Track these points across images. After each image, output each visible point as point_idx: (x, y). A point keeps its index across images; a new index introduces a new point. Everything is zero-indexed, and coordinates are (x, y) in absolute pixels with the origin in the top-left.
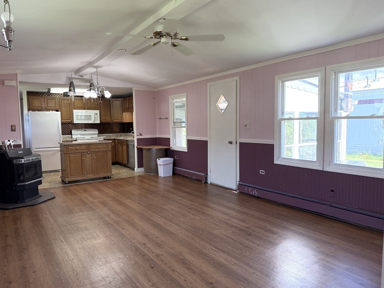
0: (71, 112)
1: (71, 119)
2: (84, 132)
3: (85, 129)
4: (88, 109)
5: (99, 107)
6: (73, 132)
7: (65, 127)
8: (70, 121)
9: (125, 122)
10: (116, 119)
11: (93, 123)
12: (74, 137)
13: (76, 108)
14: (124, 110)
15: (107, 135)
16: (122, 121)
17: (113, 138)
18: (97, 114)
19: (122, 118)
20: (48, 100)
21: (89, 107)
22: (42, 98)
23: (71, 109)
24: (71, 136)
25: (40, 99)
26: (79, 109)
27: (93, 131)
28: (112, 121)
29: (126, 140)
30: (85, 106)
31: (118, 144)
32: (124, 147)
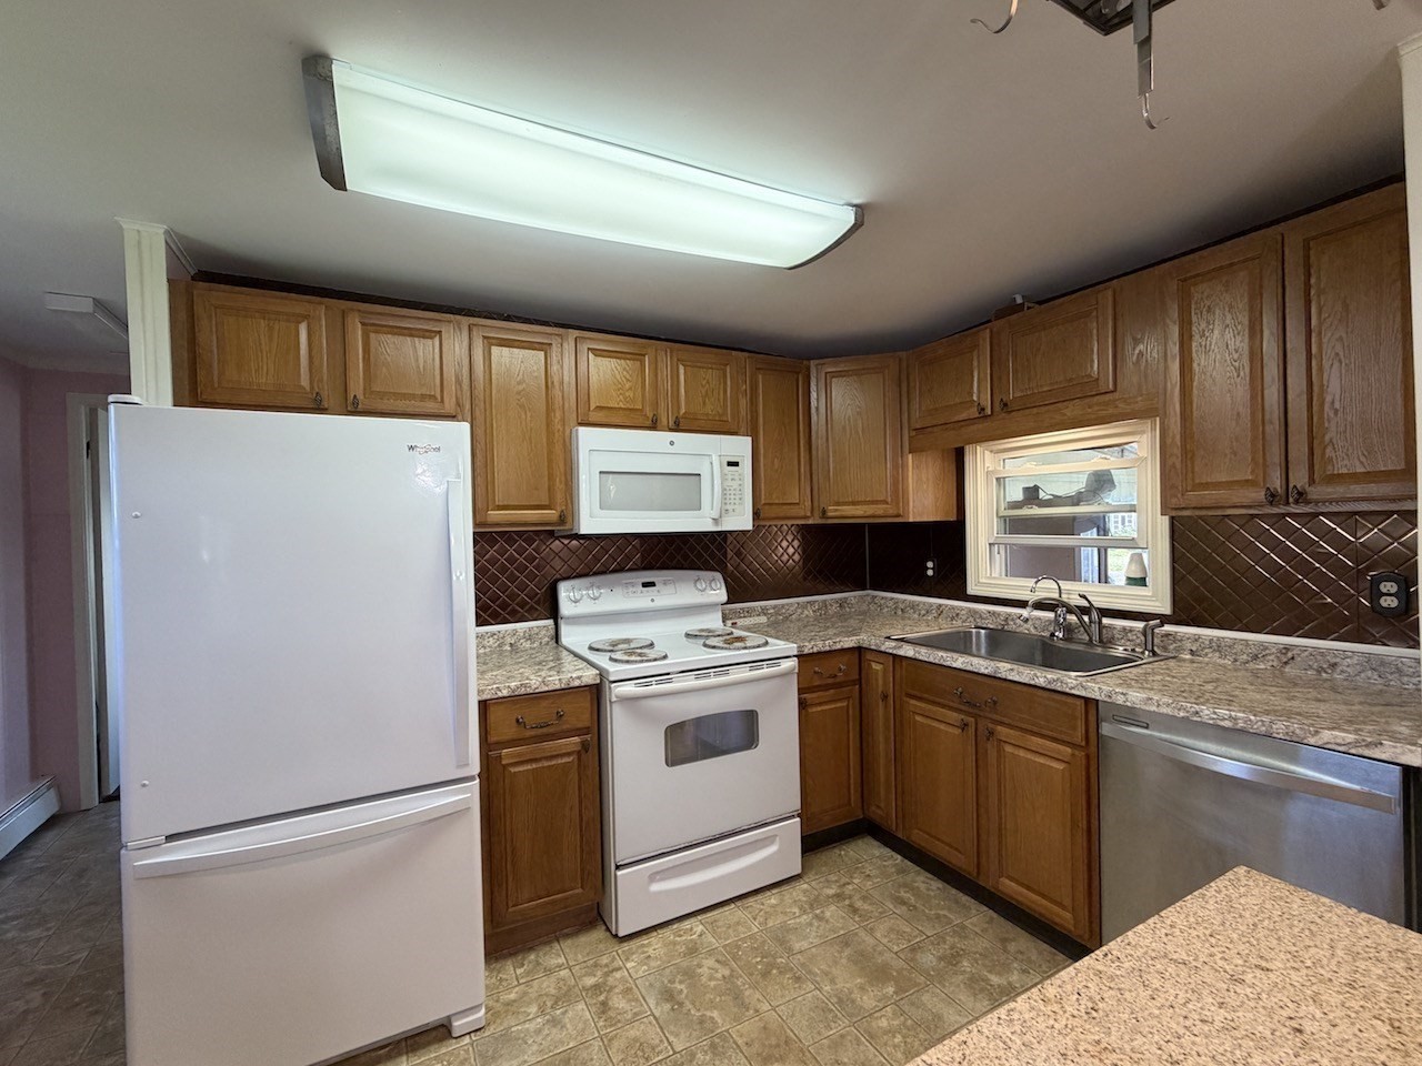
0: (558, 449)
1: (559, 497)
2: (641, 600)
3: (648, 576)
4: (677, 427)
5: (743, 413)
6: (571, 597)
7: (511, 560)
8: (551, 514)
9: (918, 520)
10: (853, 503)
11: (709, 527)
12: (572, 637)
13: (594, 417)
14: (914, 433)
15: (772, 611)
16: (898, 516)
17: (849, 642)
18: (736, 464)
19: (898, 492)
20: (372, 335)
21: (683, 411)
22: (321, 310)
23: (563, 420)
24: (552, 632)
25: (306, 317)
26: (618, 422)
27: (697, 589)
28: (824, 512)
29: (1083, 701)
30: (656, 404)
31: (913, 702)
32: (1022, 753)
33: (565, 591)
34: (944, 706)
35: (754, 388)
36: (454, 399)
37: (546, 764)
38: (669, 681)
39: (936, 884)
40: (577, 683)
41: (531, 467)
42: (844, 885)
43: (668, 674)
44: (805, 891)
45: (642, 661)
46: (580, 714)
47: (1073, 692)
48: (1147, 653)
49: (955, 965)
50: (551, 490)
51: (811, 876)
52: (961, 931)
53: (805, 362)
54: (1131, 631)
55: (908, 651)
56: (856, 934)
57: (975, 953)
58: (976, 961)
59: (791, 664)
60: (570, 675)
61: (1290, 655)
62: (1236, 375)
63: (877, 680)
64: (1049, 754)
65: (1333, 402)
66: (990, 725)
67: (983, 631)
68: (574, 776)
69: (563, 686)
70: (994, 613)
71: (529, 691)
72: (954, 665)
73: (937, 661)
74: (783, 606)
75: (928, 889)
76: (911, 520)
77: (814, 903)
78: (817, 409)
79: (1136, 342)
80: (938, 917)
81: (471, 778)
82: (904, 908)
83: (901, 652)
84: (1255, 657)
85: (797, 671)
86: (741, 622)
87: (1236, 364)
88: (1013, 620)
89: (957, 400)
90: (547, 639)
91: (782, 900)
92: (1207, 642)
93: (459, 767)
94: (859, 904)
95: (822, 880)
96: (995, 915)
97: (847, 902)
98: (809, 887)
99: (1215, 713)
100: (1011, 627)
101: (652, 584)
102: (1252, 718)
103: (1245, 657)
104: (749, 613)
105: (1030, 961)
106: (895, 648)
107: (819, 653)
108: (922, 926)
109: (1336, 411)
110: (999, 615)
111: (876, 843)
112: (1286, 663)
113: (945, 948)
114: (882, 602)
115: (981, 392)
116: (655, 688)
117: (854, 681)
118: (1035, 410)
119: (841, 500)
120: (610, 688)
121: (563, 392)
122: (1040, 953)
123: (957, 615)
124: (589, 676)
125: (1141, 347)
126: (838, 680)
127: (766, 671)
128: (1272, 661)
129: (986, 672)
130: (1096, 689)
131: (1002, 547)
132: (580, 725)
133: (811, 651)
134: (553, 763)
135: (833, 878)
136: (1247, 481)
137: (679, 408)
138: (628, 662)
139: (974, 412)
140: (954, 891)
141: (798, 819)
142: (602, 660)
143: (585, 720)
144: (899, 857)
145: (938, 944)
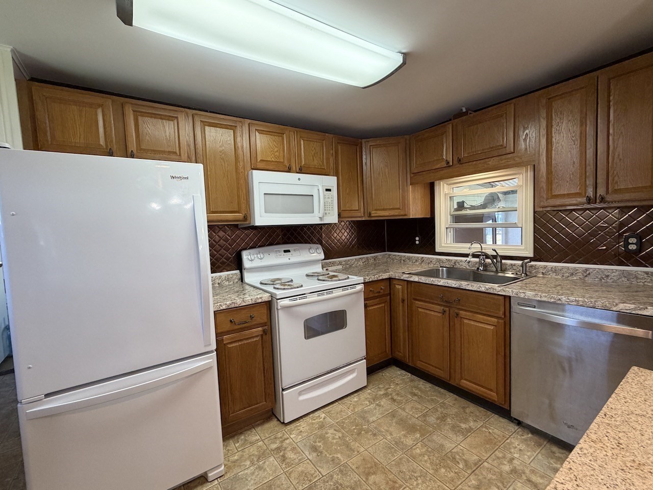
0: (242, 181)
1: (243, 206)
2: (284, 259)
3: (287, 247)
4: (301, 171)
5: (332, 165)
6: (249, 258)
8: (240, 216)
9: (414, 217)
10: (384, 210)
11: (318, 222)
12: (249, 278)
13: (260, 165)
14: (412, 175)
15: (344, 263)
16: (405, 215)
17: (385, 276)
18: (330, 190)
19: (405, 204)
20: (140, 118)
21: (303, 163)
22: (108, 101)
23: (244, 167)
24: (239, 276)
25: (101, 106)
26: (271, 168)
27: (310, 253)
28: (370, 214)
29: (503, 297)
30: (289, 160)
31: (417, 302)
32: (472, 323)
33: (246, 256)
34: (433, 303)
35: (336, 153)
36: (186, 155)
37: (245, 342)
38: (306, 298)
39: (428, 385)
40: (260, 301)
41: (228, 191)
42: (387, 389)
43: (305, 294)
44: (369, 394)
45: (292, 288)
46: (261, 317)
47: (499, 293)
48: (523, 274)
49: (444, 421)
50: (239, 203)
51: (371, 386)
52: (443, 405)
53: (360, 140)
54: (514, 265)
55: (415, 279)
56: (397, 411)
57: (452, 415)
58: (453, 418)
59: (361, 287)
60: (256, 297)
61: (588, 272)
62: (573, 143)
63: (399, 293)
64: (486, 322)
65: (619, 155)
66: (456, 311)
67: (445, 269)
68: (260, 347)
69: (253, 302)
70: (449, 260)
71: (236, 305)
72: (439, 284)
73: (430, 283)
74: (349, 260)
75: (426, 388)
76: (411, 217)
77: (375, 398)
78: (366, 163)
79: (525, 129)
80: (432, 400)
81: (211, 352)
82: (416, 397)
83: (412, 279)
84: (572, 274)
85: (363, 290)
86: (330, 268)
87: (574, 139)
88: (458, 263)
89: (435, 158)
90: (236, 280)
91: (360, 399)
92: (550, 269)
93: (205, 346)
94: (395, 397)
95: (376, 387)
96: (457, 397)
97: (390, 397)
98: (371, 392)
99: (568, 299)
100: (457, 266)
101: (289, 251)
102: (586, 300)
103: (567, 274)
104: (333, 264)
105: (477, 416)
106: (408, 277)
107: (372, 281)
108: (426, 404)
109: (620, 160)
110: (451, 260)
111: (398, 369)
112: (586, 276)
113: (438, 414)
114: (394, 257)
115: (447, 154)
116: (299, 301)
117: (387, 294)
118: (474, 162)
119: (378, 208)
120: (277, 302)
121: (243, 151)
122: (480, 412)
123: (431, 261)
124: (266, 297)
125: (527, 131)
126: (381, 294)
127: (350, 291)
128: (580, 275)
129: (455, 286)
130: (510, 291)
131: (452, 229)
132: (262, 321)
133: (369, 281)
134: (250, 341)
135: (381, 386)
136: (577, 193)
137: (301, 161)
138: (284, 289)
139: (444, 164)
140: (437, 388)
141: (365, 360)
142: (270, 289)
143: (264, 319)
144: (410, 374)
145: (435, 412)
